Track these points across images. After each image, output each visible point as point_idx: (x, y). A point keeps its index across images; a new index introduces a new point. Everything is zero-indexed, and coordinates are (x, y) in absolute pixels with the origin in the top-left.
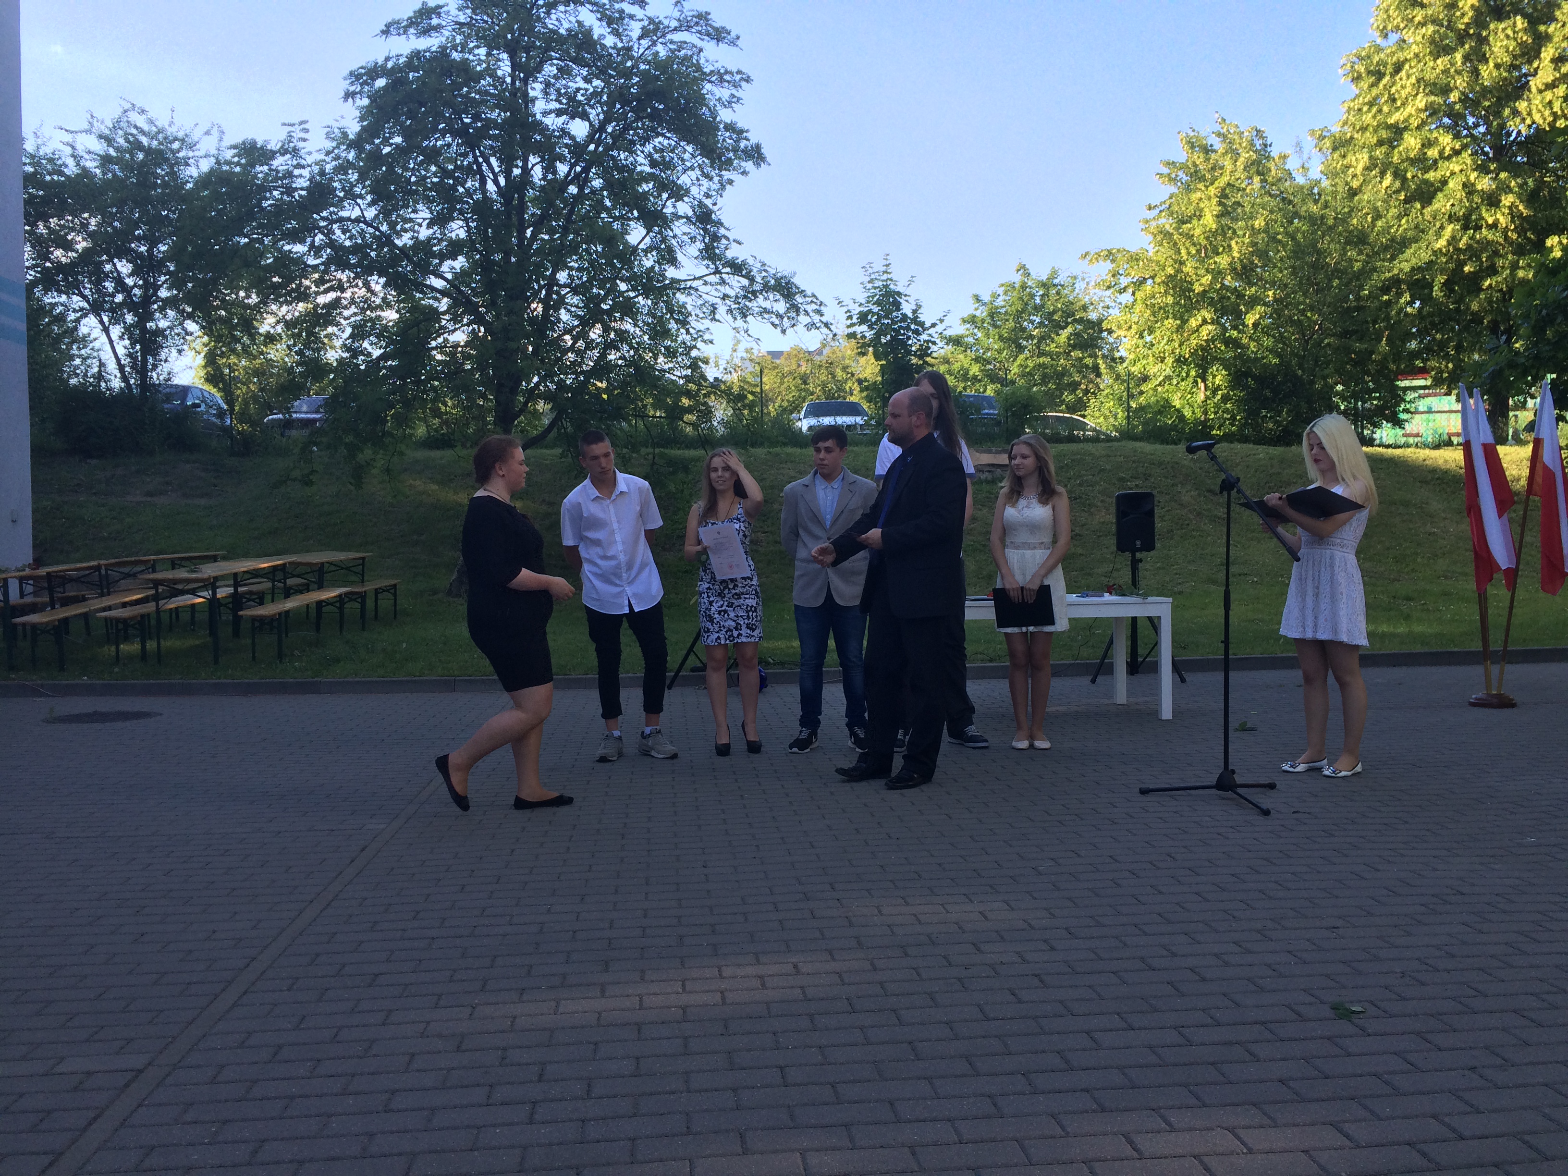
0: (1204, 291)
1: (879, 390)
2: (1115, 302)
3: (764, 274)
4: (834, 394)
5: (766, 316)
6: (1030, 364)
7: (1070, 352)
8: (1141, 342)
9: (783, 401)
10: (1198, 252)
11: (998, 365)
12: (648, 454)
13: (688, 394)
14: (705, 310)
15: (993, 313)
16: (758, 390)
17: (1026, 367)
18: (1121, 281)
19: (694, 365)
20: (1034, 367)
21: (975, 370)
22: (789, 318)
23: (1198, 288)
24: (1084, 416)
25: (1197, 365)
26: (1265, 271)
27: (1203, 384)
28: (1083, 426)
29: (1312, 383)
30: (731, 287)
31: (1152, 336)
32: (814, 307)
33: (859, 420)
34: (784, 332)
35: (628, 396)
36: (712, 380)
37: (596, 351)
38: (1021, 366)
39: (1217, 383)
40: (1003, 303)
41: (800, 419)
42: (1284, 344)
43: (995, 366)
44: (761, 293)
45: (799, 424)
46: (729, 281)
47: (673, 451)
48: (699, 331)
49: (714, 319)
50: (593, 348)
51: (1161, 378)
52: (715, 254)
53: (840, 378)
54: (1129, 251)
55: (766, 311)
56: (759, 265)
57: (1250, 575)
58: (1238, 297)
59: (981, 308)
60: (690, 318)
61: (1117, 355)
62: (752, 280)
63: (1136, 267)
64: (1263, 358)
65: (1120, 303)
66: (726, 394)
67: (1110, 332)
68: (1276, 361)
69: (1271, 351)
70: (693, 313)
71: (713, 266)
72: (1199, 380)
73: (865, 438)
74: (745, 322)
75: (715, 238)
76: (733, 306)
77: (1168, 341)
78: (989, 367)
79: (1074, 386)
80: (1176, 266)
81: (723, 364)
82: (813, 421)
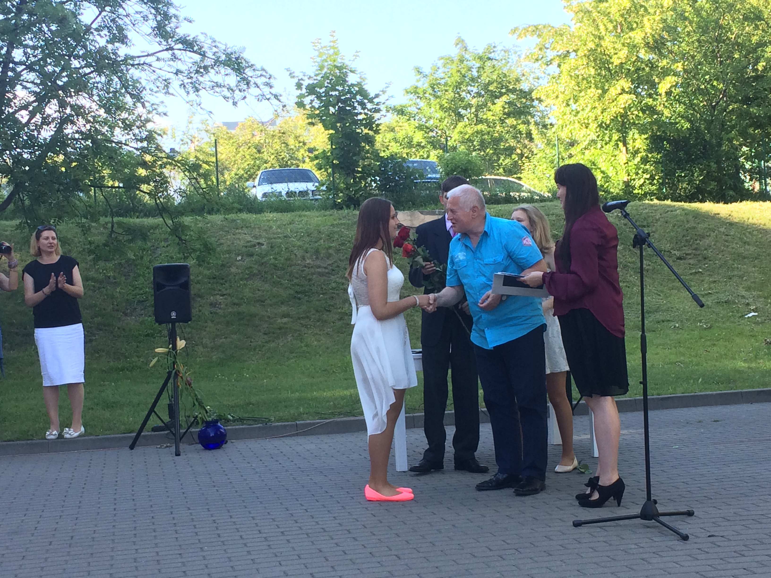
0: (622, 63)
1: (328, 158)
2: (545, 73)
3: (215, 50)
4: (287, 162)
5: (217, 89)
6: (470, 131)
7: (505, 118)
8: (568, 110)
9: (239, 169)
10: (615, 27)
11: (440, 132)
12: (107, 223)
13: (144, 165)
14: (159, 84)
15: (434, 85)
16: (214, 159)
17: (466, 134)
18: (547, 54)
19: (150, 138)
20: (472, 134)
21: (418, 137)
22: (240, 91)
23: (616, 61)
24: (520, 179)
25: (618, 131)
26: (674, 44)
27: (625, 148)
28: (519, 189)
29: (720, 145)
30: (184, 62)
31: (578, 104)
32: (263, 80)
33: (310, 186)
34: (235, 104)
35: (86, 169)
36: (168, 151)
37: (52, 126)
38: (461, 133)
39: (637, 147)
40: (442, 75)
41: (254, 186)
42: (694, 110)
43: (437, 133)
44: (212, 68)
45: (253, 191)
46: (181, 57)
47: (131, 220)
48: (153, 104)
49: (167, 93)
50: (50, 123)
51: (587, 142)
52: (167, 32)
53: (292, 147)
54: (553, 27)
55: (218, 85)
56: (209, 41)
57: (671, 321)
58: (652, 68)
59: (422, 79)
60: (144, 92)
61: (548, 122)
62: (203, 55)
63: (561, 42)
64: (677, 123)
65: (549, 75)
66: (183, 165)
67: (540, 100)
68: (687, 125)
69: (682, 117)
70: (147, 88)
71: (164, 43)
72: (621, 144)
73: (317, 204)
74: (197, 96)
75: (166, 17)
76: (186, 81)
77: (592, 108)
78: (431, 134)
79: (510, 151)
80: (597, 40)
81: (179, 135)
82: (267, 188)
